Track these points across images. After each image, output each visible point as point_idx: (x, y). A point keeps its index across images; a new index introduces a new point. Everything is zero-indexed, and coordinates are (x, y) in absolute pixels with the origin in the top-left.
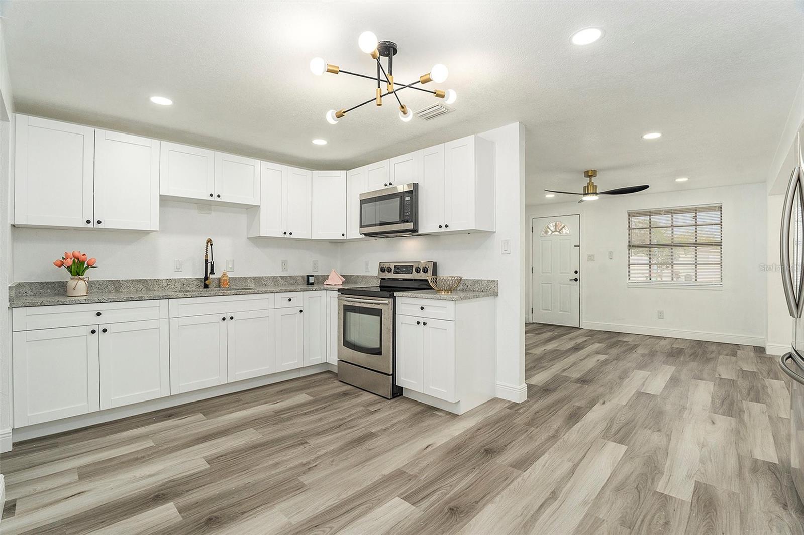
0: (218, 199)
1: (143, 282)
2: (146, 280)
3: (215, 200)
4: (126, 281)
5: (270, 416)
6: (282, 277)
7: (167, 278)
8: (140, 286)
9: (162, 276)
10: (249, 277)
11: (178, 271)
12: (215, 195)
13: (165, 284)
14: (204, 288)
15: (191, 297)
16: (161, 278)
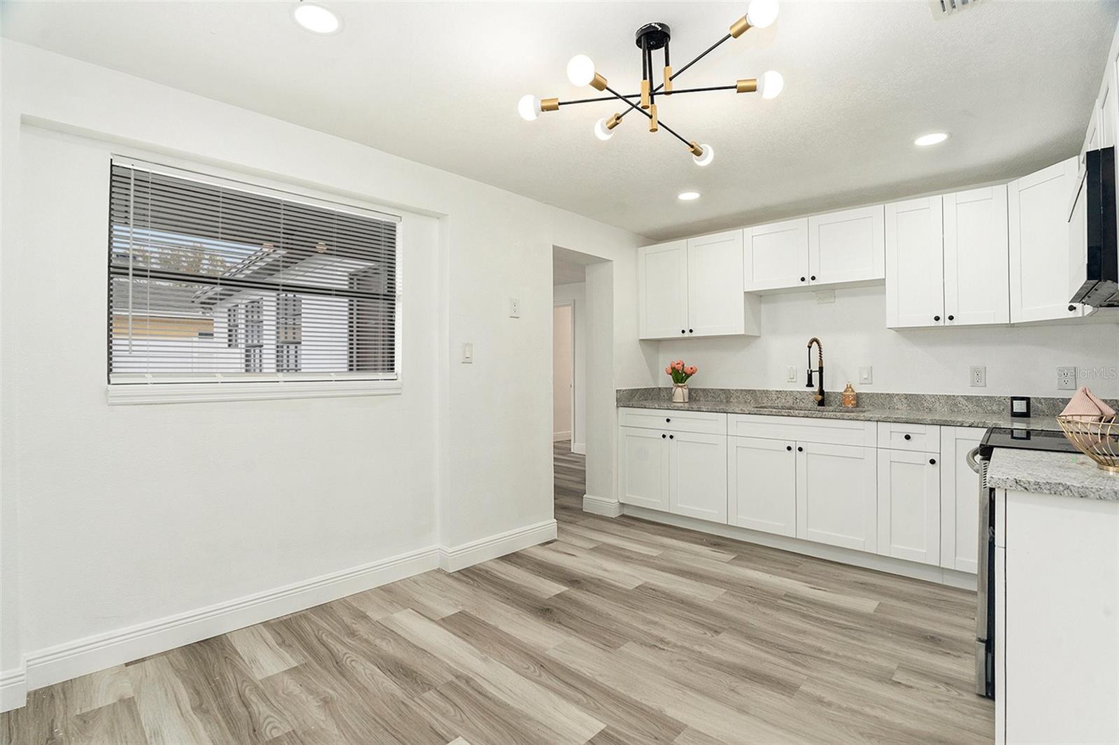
0: (813, 283)
1: (752, 393)
2: (755, 391)
3: (811, 284)
4: (736, 390)
5: (767, 592)
6: (968, 398)
7: (777, 389)
8: (749, 397)
9: (773, 386)
10: (898, 395)
11: (792, 382)
12: (808, 278)
13: (774, 397)
14: (818, 405)
15: (749, 414)
16: (770, 389)
